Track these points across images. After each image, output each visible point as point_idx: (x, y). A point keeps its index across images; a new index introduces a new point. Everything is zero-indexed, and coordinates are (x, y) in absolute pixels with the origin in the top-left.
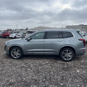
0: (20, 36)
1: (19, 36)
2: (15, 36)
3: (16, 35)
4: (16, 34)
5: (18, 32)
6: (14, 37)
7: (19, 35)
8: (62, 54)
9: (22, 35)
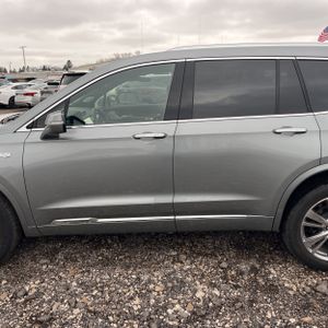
0: (32, 94)
1: (27, 94)
2: (12, 99)
3: (14, 92)
4: (16, 88)
5: (29, 80)
6: (7, 103)
7: (28, 90)
8: (304, 223)
9: (42, 93)
